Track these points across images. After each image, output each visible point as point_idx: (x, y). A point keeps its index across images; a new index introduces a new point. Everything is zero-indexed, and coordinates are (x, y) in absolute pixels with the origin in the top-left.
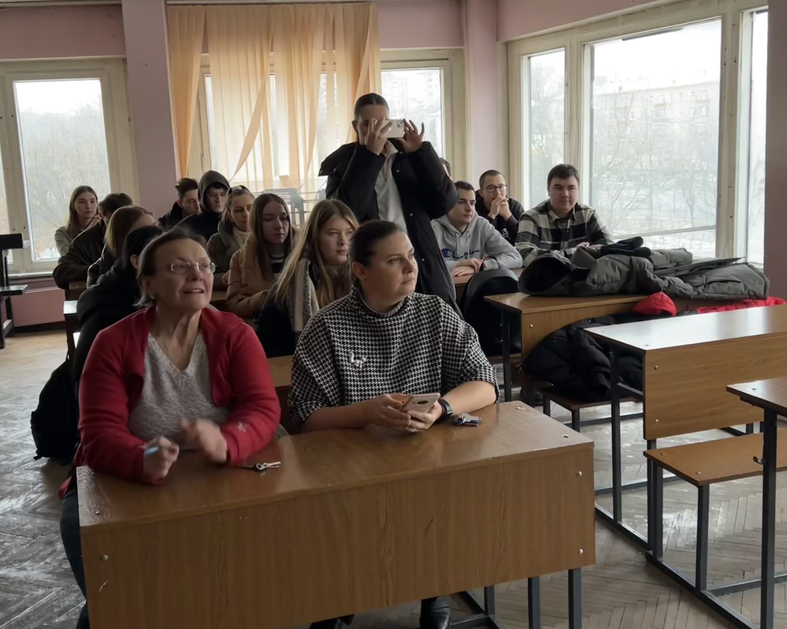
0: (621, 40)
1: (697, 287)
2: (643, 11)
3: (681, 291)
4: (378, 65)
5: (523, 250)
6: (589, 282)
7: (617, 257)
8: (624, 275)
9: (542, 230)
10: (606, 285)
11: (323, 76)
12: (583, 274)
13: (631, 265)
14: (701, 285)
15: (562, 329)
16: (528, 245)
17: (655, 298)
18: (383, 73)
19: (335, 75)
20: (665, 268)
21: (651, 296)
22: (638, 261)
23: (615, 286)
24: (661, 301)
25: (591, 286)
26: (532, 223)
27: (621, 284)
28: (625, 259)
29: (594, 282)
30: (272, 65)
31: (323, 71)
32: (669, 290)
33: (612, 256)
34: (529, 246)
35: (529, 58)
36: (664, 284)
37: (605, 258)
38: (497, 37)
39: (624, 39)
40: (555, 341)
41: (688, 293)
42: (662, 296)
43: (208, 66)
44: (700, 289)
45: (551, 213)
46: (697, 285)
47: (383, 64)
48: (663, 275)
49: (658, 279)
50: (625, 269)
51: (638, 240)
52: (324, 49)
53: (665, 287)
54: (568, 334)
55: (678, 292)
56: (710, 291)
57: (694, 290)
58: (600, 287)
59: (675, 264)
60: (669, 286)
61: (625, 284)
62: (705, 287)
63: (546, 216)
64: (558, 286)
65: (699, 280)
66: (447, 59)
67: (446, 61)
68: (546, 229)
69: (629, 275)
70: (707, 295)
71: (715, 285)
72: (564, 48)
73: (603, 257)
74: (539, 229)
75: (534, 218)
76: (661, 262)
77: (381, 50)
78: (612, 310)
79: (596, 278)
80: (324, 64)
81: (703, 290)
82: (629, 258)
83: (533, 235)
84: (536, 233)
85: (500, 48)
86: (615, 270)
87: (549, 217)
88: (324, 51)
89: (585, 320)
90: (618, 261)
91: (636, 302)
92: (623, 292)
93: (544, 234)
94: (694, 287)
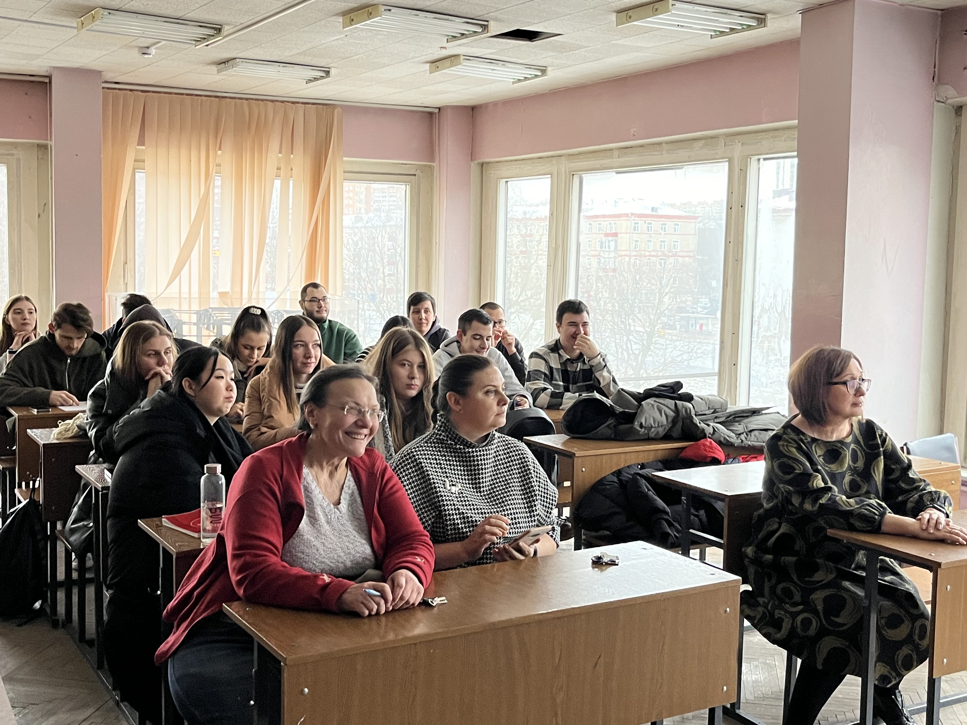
0: (614, 173)
1: (740, 434)
2: (642, 146)
3: (725, 438)
4: (340, 175)
5: (535, 389)
6: (636, 425)
7: (661, 400)
8: (670, 419)
9: (554, 370)
10: (653, 429)
11: (277, 183)
12: (630, 418)
13: (676, 409)
14: (743, 433)
15: (613, 474)
16: (541, 384)
17: (704, 445)
18: (346, 184)
19: (291, 182)
20: (705, 415)
21: (699, 442)
22: (683, 406)
23: (661, 431)
24: (711, 447)
25: (637, 430)
26: (543, 362)
27: (667, 428)
28: (671, 403)
29: (641, 426)
30: (219, 165)
31: (278, 176)
32: (715, 436)
33: (657, 400)
34: (543, 386)
35: (507, 182)
36: (709, 430)
37: (650, 401)
38: (472, 156)
39: (618, 173)
40: (608, 487)
41: (732, 440)
42: (711, 443)
43: (143, 161)
44: (743, 437)
45: (561, 352)
46: (739, 432)
47: (346, 174)
48: (706, 420)
49: (702, 425)
50: (671, 414)
51: (679, 385)
52: (280, 152)
53: (710, 434)
54: (620, 480)
55: (722, 439)
56: (752, 439)
57: (737, 438)
58: (646, 431)
59: (712, 411)
60: (714, 433)
61: (670, 429)
62: (747, 434)
63: (557, 355)
64: (603, 429)
65: (739, 427)
66: (415, 175)
67: (414, 177)
68: (557, 369)
69: (674, 421)
70: (749, 443)
71: (756, 433)
72: (549, 176)
73: (648, 401)
74: (551, 369)
75: (545, 357)
76: (703, 408)
77: (345, 159)
78: (660, 455)
79: (643, 421)
80: (279, 169)
81: (746, 439)
82: (673, 401)
83: (545, 374)
84: (547, 373)
85: (474, 166)
86: (661, 415)
87: (560, 355)
88: (280, 155)
89: (634, 465)
90: (664, 405)
91: (683, 449)
92: (667, 438)
93: (555, 373)
94: (736, 435)
